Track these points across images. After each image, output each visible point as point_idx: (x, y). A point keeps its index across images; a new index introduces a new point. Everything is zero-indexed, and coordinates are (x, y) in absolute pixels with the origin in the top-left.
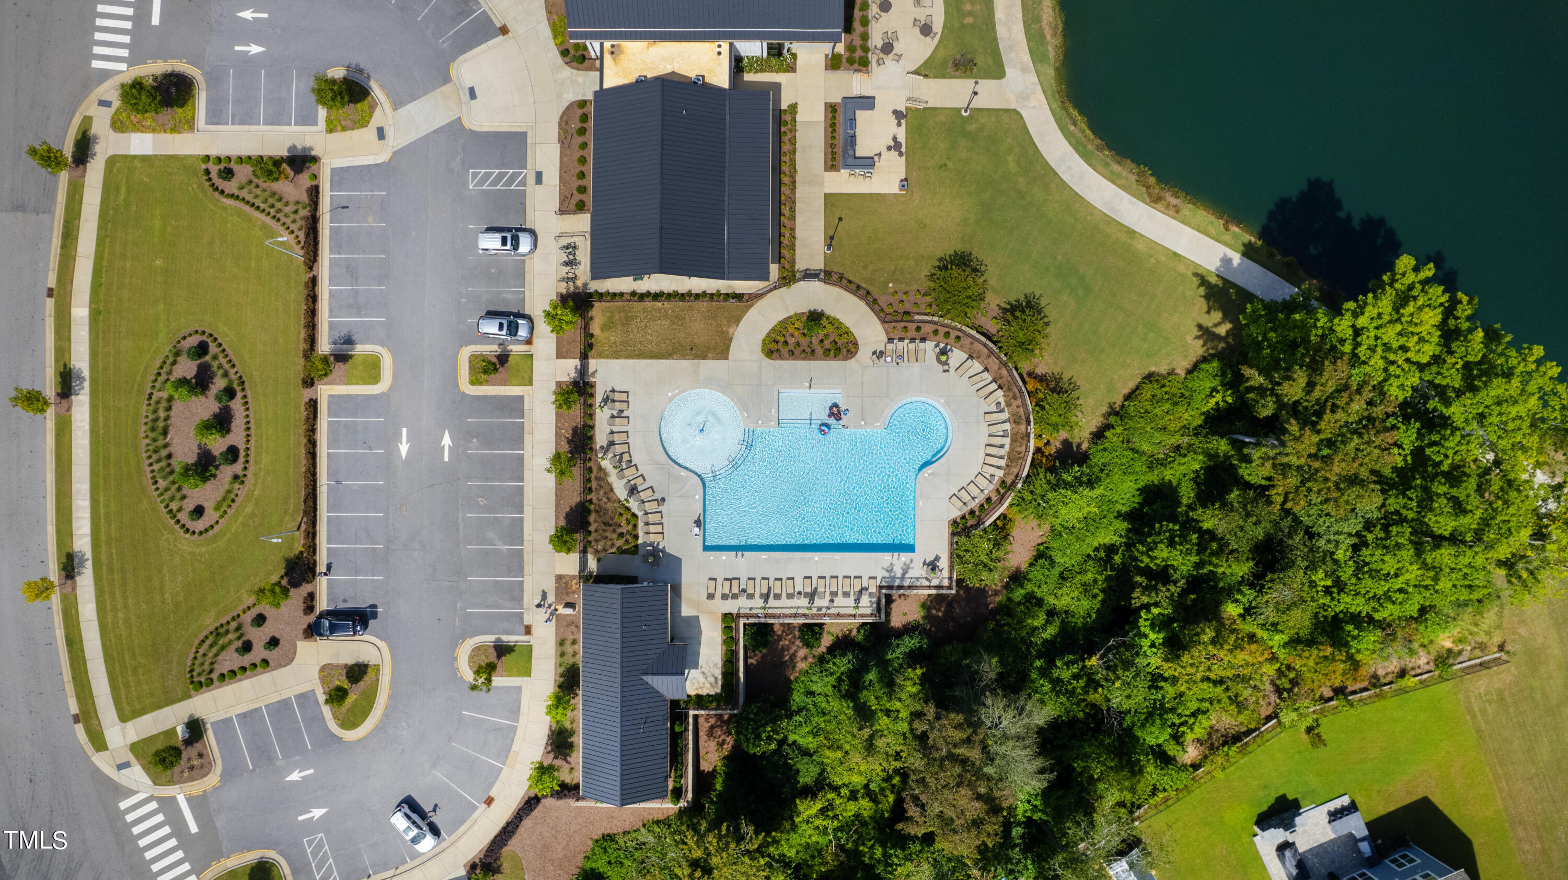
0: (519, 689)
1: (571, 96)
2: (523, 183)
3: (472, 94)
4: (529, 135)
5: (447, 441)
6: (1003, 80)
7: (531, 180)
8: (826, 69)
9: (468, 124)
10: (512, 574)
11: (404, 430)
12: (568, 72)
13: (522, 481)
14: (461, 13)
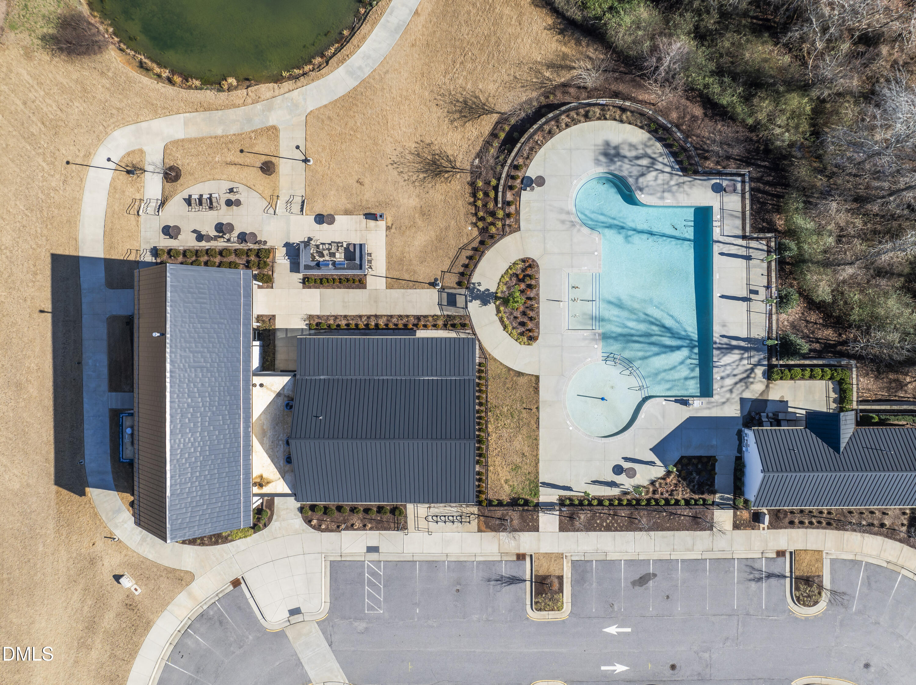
0: (833, 562)
1: (298, 521)
2: (377, 563)
3: (295, 612)
4: (332, 559)
5: (613, 630)
6: (280, 127)
7: (374, 556)
8: (272, 288)
9: (322, 616)
10: (731, 569)
11: (603, 668)
12: (274, 525)
13: (649, 560)
14: (221, 623)
